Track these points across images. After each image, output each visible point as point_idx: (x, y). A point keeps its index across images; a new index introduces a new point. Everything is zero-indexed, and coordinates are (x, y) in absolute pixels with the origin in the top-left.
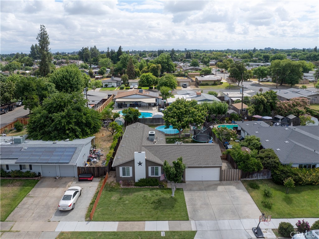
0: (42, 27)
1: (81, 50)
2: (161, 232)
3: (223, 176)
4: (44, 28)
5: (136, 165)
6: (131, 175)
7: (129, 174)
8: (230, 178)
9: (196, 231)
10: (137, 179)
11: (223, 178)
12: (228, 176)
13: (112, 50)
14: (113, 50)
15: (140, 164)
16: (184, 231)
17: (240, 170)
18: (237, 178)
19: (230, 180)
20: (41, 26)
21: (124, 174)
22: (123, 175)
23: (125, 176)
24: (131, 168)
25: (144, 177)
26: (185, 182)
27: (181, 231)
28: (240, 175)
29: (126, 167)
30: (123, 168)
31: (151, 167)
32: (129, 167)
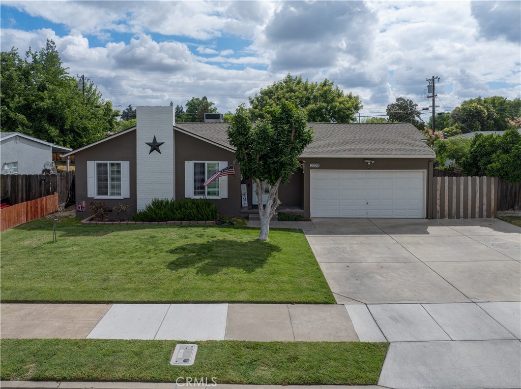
0: (50, 43)
1: (127, 109)
2: (178, 346)
3: (438, 202)
4: (53, 46)
5: (142, 149)
6: (125, 193)
7: (117, 187)
8: (462, 210)
9: (386, 346)
10: (143, 203)
11: (438, 208)
12: (454, 200)
13: (178, 106)
14: (180, 106)
15: (155, 146)
16: (311, 345)
17: (493, 179)
18: (485, 207)
19: (462, 214)
20: (48, 41)
21: (102, 190)
22: (99, 193)
23: (106, 194)
24: (125, 166)
25: (168, 194)
26: (309, 220)
27: (295, 344)
28: (493, 197)
29: (108, 162)
30: (99, 165)
31: (195, 163)
32: (120, 163)
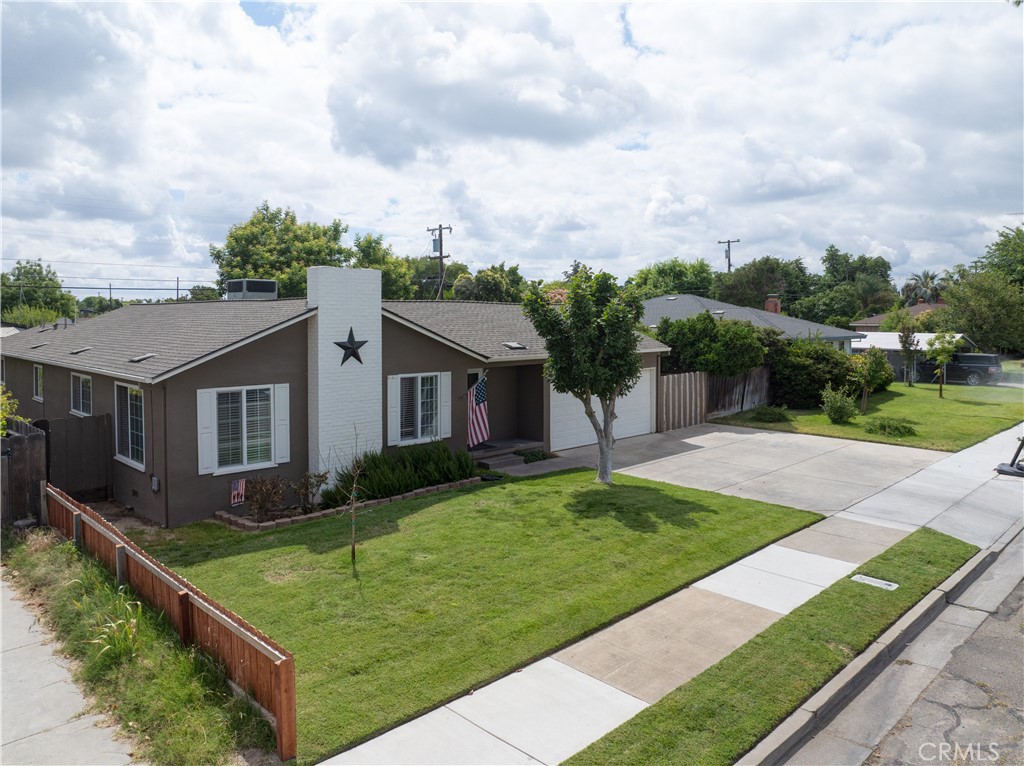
3: (664, 409)
5: (328, 355)
6: (281, 451)
8: (682, 416)
12: (677, 405)
17: (703, 374)
18: (698, 410)
19: (682, 422)
21: (228, 452)
22: (222, 461)
23: (237, 460)
24: (280, 395)
25: (374, 443)
28: (704, 398)
29: (244, 389)
30: (221, 397)
31: (402, 379)
32: (268, 389)
